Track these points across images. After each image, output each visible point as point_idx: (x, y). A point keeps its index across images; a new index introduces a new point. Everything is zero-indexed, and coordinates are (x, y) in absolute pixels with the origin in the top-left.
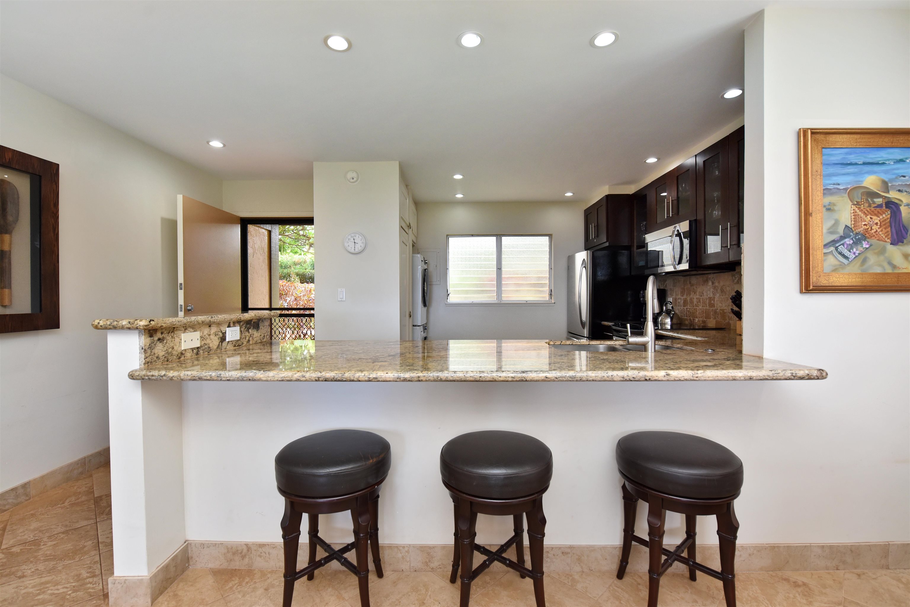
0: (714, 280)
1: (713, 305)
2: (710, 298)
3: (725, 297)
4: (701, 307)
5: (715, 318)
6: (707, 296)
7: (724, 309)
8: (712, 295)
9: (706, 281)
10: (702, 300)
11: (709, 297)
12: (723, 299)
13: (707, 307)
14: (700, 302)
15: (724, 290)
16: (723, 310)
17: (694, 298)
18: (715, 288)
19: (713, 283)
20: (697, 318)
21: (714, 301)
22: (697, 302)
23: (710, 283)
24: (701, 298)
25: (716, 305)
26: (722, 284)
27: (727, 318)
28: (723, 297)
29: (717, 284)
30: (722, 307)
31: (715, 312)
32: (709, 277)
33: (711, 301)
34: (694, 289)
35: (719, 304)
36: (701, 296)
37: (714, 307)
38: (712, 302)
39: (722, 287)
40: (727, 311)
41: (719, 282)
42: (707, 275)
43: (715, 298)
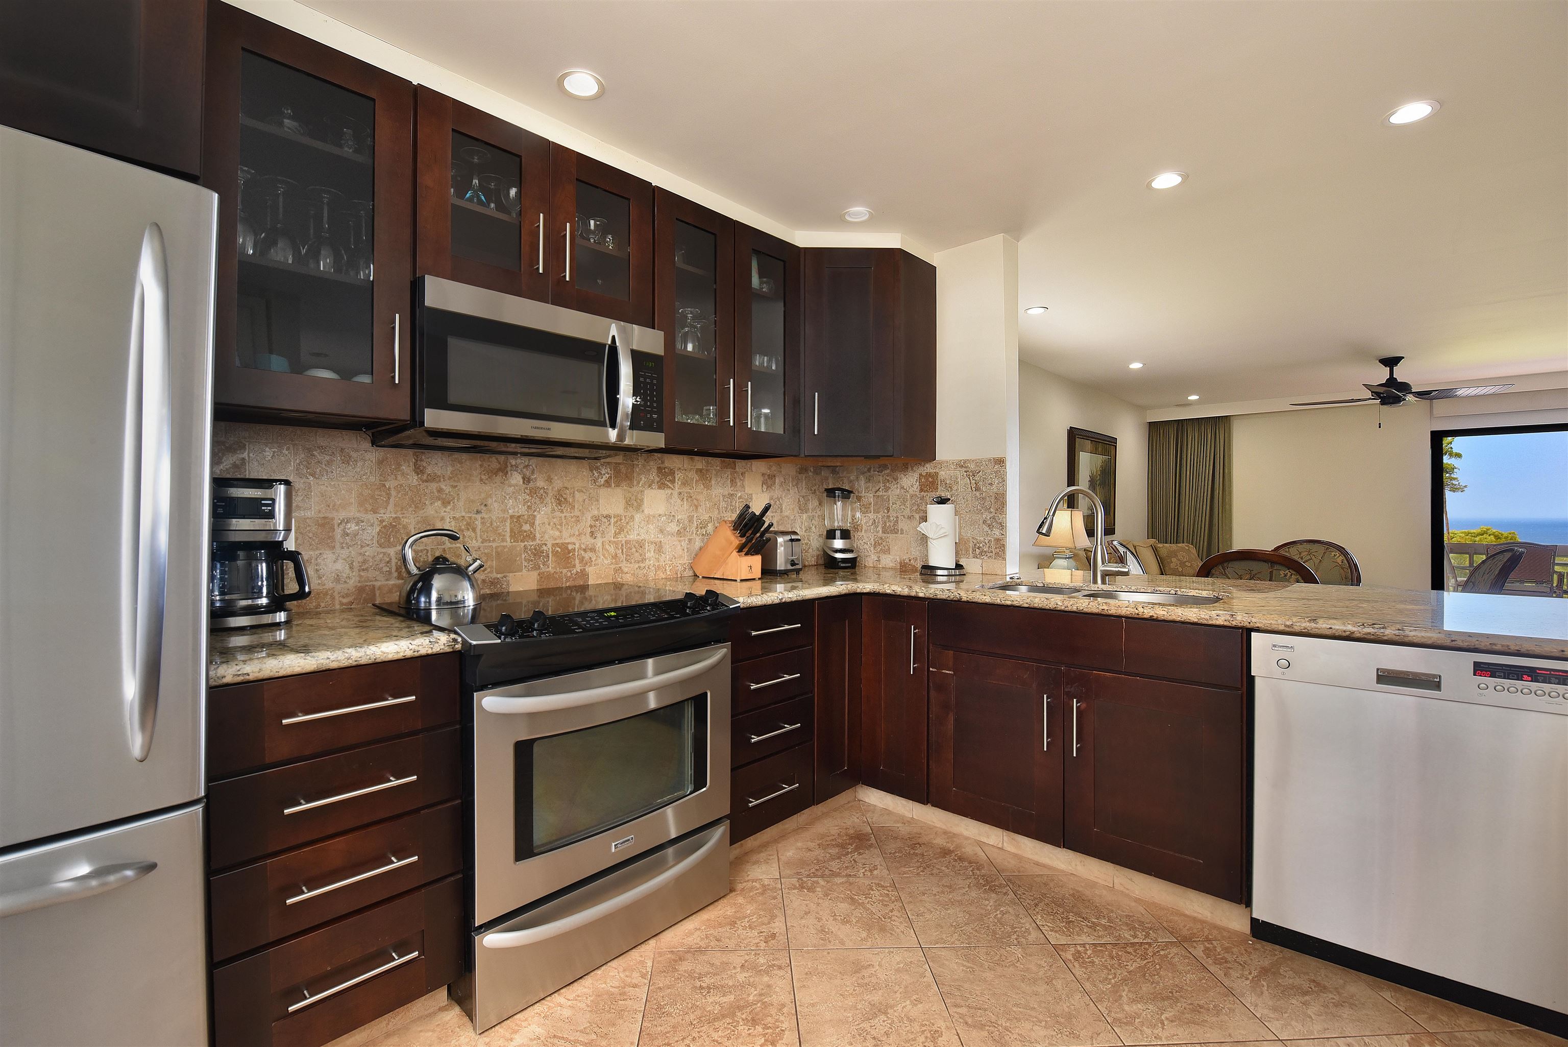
0: (533, 473)
1: (531, 536)
2: (517, 519)
3: (568, 515)
5: (536, 567)
6: (505, 511)
7: (568, 543)
8: (522, 510)
9: (503, 470)
10: (483, 523)
11: (512, 517)
12: (564, 521)
13: (503, 540)
14: (474, 530)
15: (565, 499)
16: (564, 546)
18: (533, 492)
19: (527, 480)
21: (532, 525)
23: (516, 479)
24: (479, 516)
25: (538, 536)
26: (558, 483)
27: (577, 561)
28: (563, 515)
29: (541, 483)
30: (561, 537)
31: (538, 553)
33: (521, 527)
34: (440, 491)
35: (551, 532)
36: (478, 512)
37: (534, 539)
38: (526, 527)
39: (559, 491)
40: (577, 546)
41: (549, 480)
42: (502, 458)
43: (535, 516)
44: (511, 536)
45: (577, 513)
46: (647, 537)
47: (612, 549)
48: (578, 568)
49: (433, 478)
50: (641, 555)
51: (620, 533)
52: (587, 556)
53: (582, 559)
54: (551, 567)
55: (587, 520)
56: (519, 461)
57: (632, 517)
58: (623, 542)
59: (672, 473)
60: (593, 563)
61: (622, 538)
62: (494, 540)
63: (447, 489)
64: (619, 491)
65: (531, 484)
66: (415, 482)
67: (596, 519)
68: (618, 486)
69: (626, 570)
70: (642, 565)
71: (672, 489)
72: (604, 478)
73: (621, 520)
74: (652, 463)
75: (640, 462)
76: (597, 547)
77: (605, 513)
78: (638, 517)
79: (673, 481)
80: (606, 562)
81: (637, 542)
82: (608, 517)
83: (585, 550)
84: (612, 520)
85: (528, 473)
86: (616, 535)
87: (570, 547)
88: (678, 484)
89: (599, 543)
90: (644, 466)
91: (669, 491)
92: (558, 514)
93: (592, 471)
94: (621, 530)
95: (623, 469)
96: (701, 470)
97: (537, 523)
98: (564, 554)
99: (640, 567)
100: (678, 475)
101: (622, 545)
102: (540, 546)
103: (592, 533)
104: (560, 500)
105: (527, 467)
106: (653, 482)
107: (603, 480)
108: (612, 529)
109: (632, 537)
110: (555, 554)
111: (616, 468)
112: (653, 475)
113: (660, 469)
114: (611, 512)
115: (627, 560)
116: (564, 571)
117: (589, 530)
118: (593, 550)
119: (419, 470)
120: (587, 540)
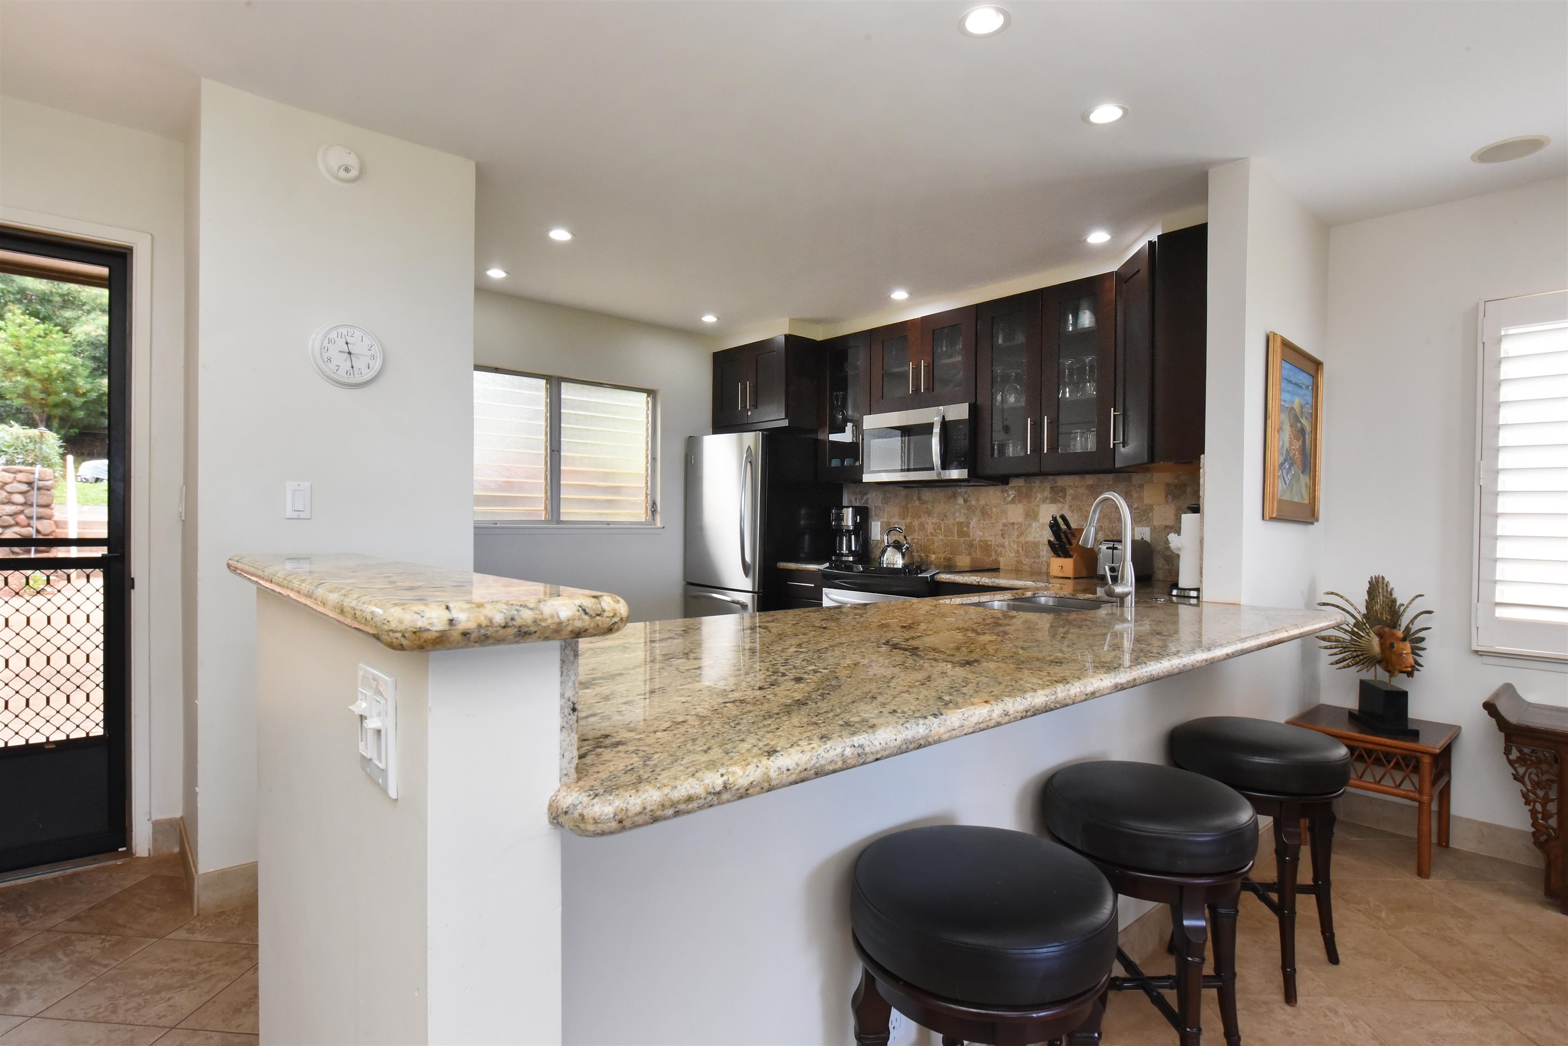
0: (969, 496)
1: (967, 534)
2: (960, 524)
3: (988, 522)
4: (941, 537)
5: (970, 554)
6: (954, 519)
7: (988, 540)
8: (961, 519)
9: (954, 496)
10: (945, 526)
11: (958, 522)
12: (985, 526)
13: (954, 536)
14: (941, 530)
15: (987, 512)
16: (986, 542)
17: (928, 524)
18: (969, 508)
19: (966, 501)
20: (934, 553)
21: (968, 527)
22: (935, 530)
23: (961, 501)
24: (942, 522)
25: (971, 535)
26: (983, 502)
27: (993, 553)
28: (985, 522)
29: (973, 503)
30: (983, 536)
31: (971, 545)
32: (959, 491)
33: (962, 529)
34: (927, 508)
35: (978, 533)
37: (969, 537)
38: (965, 529)
39: (983, 507)
40: (993, 543)
41: (978, 500)
43: (970, 523)
44: (957, 535)
45: (993, 521)
46: (1041, 540)
47: (1015, 547)
48: (994, 557)
49: (924, 502)
50: (1036, 553)
51: (1021, 536)
52: (999, 550)
53: (996, 552)
54: (978, 554)
55: (1000, 526)
56: (962, 490)
57: (1030, 525)
58: (1023, 542)
59: (1063, 490)
60: (1003, 555)
61: (1022, 539)
62: (949, 536)
63: (930, 507)
64: (1020, 505)
65: (968, 504)
66: (918, 505)
67: (1005, 525)
68: (1020, 502)
69: (1025, 562)
70: (1037, 560)
71: (1063, 503)
72: (1011, 497)
73: (1021, 526)
74: (1045, 484)
75: (1037, 483)
76: (1006, 544)
77: (1011, 521)
78: (1034, 525)
79: (1064, 497)
80: (1011, 555)
81: (1034, 543)
82: (1013, 524)
83: (997, 546)
84: (1016, 527)
85: (966, 496)
86: (1018, 536)
87: (989, 543)
88: (1069, 498)
89: (1006, 543)
90: (1039, 487)
91: (1060, 505)
92: (982, 521)
93: (1003, 493)
94: (1022, 534)
95: (1024, 490)
96: (1091, 486)
97: (971, 526)
98: (986, 547)
99: (1035, 562)
100: (1070, 492)
101: (1022, 544)
102: (972, 541)
103: (1002, 535)
104: (984, 513)
105: (966, 493)
106: (1047, 498)
107: (1010, 498)
108: (1016, 533)
109: (1030, 539)
110: (981, 546)
111: (1019, 490)
112: (1047, 493)
113: (1052, 489)
114: (1015, 520)
115: (1026, 556)
116: (986, 558)
117: (1000, 533)
118: (1003, 546)
119: (919, 499)
120: (999, 540)
